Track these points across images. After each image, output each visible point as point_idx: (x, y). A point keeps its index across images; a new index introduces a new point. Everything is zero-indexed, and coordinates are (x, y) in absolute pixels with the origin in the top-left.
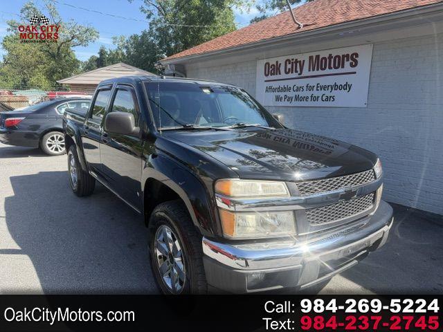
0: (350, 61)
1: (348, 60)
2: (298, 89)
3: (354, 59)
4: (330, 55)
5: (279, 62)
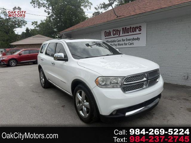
0: (138, 29)
1: (137, 29)
2: (119, 41)
3: (140, 28)
4: (131, 27)
5: (110, 31)
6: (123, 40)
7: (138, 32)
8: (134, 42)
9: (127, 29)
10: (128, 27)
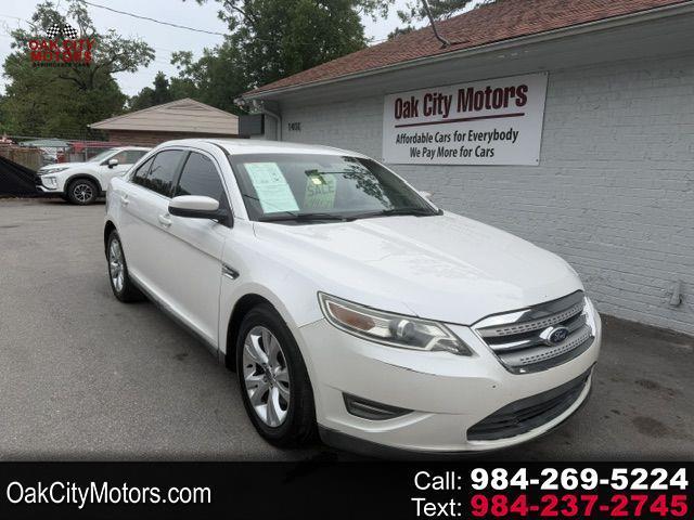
0: (517, 97)
1: (513, 96)
2: (443, 139)
3: (521, 95)
4: (488, 88)
5: (416, 99)
6: (459, 137)
7: (512, 107)
8: (495, 144)
9: (477, 93)
10: (479, 87)
